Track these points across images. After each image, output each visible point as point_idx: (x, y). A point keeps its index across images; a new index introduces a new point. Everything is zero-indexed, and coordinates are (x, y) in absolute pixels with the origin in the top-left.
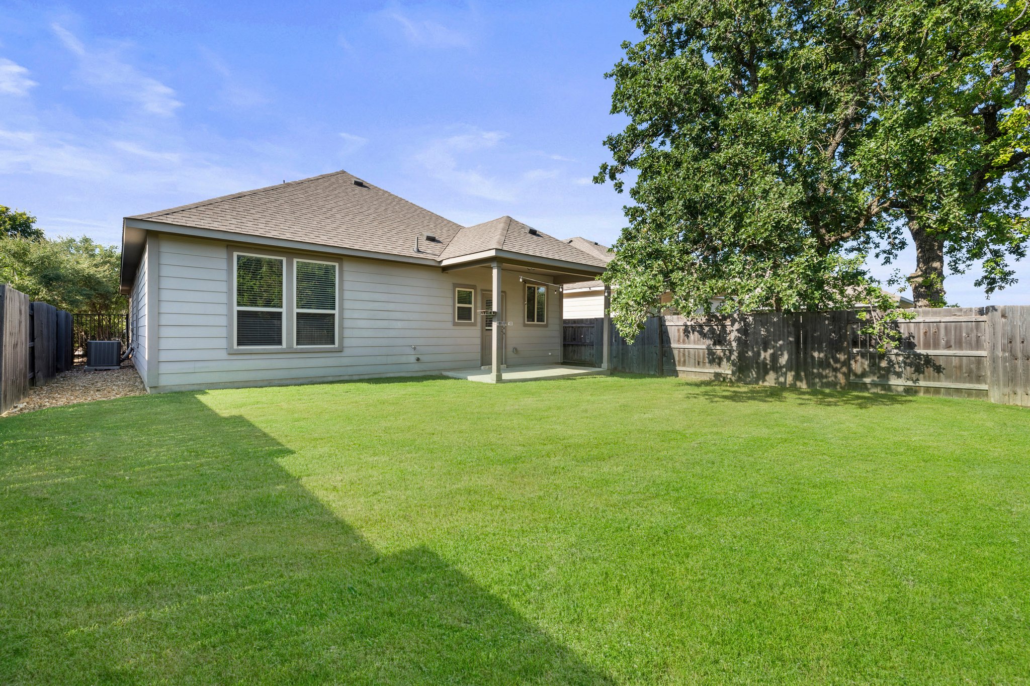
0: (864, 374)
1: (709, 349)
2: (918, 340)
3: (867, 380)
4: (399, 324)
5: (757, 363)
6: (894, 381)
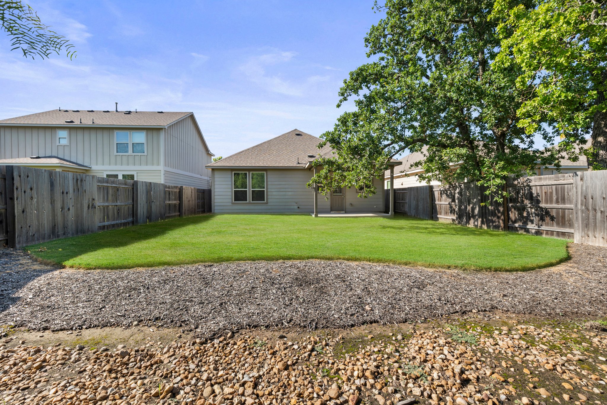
0: (515, 222)
1: (449, 204)
2: (542, 198)
3: (517, 225)
4: (290, 193)
5: (466, 213)
6: (530, 226)
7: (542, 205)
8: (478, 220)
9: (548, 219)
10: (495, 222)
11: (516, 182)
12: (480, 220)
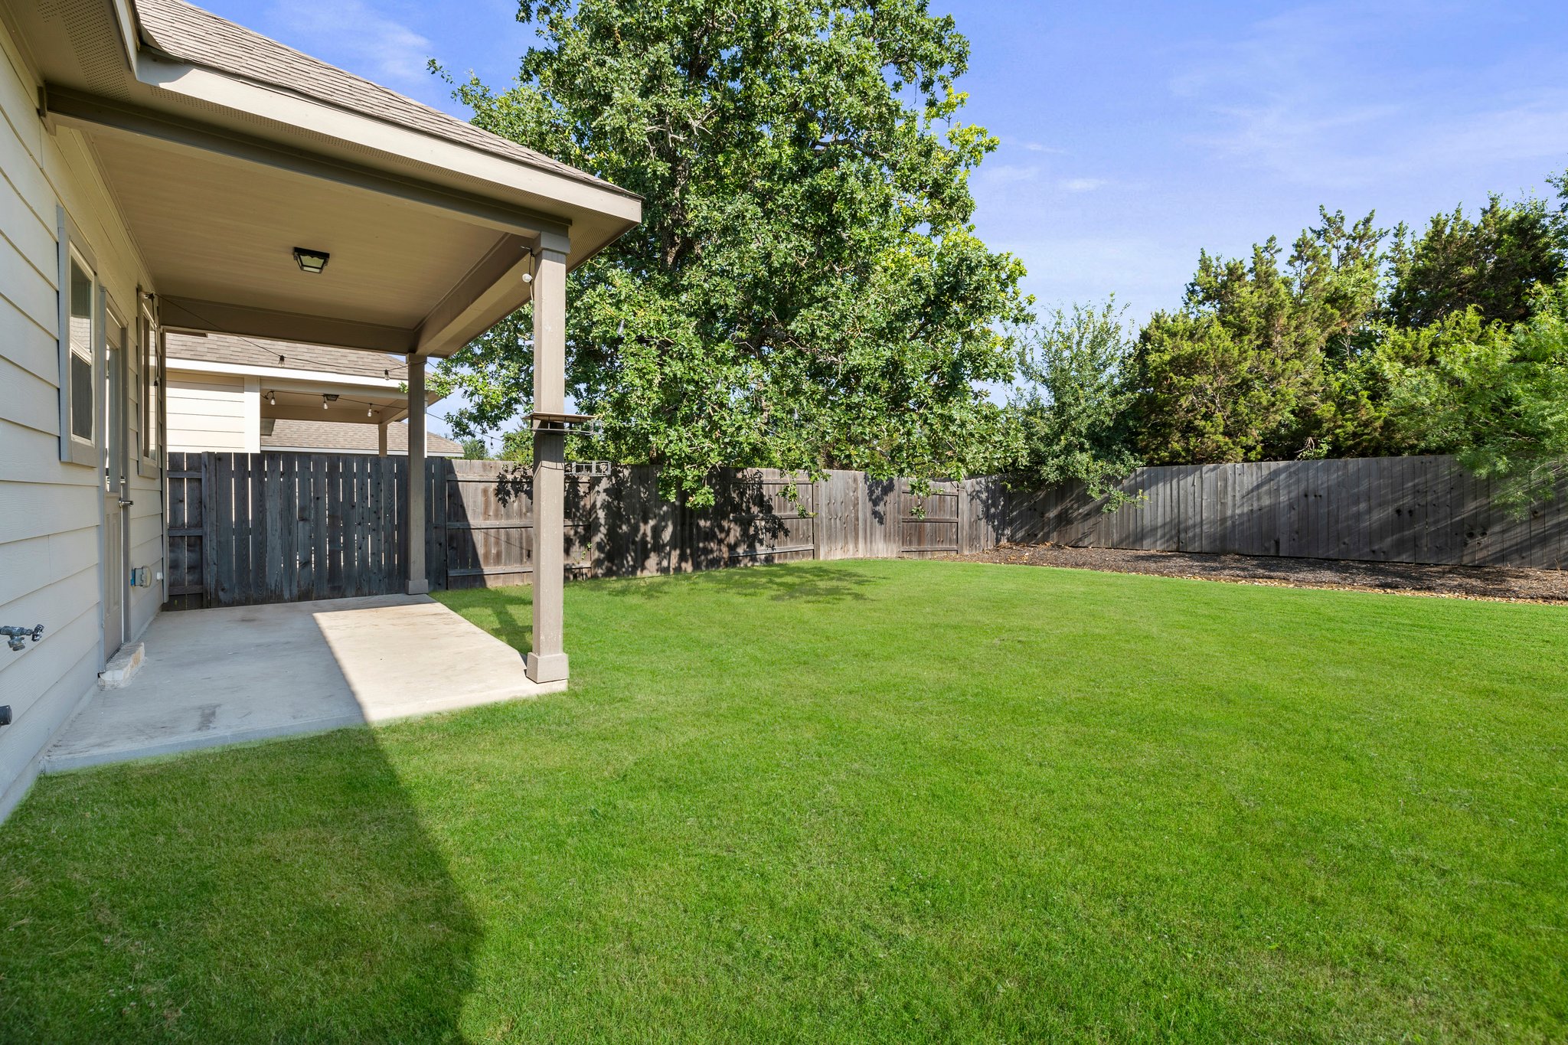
2: (776, 501)
5: (634, 542)
6: (758, 550)
7: (775, 513)
8: (669, 554)
9: (781, 534)
10: (712, 551)
11: (740, 475)
12: (675, 555)
